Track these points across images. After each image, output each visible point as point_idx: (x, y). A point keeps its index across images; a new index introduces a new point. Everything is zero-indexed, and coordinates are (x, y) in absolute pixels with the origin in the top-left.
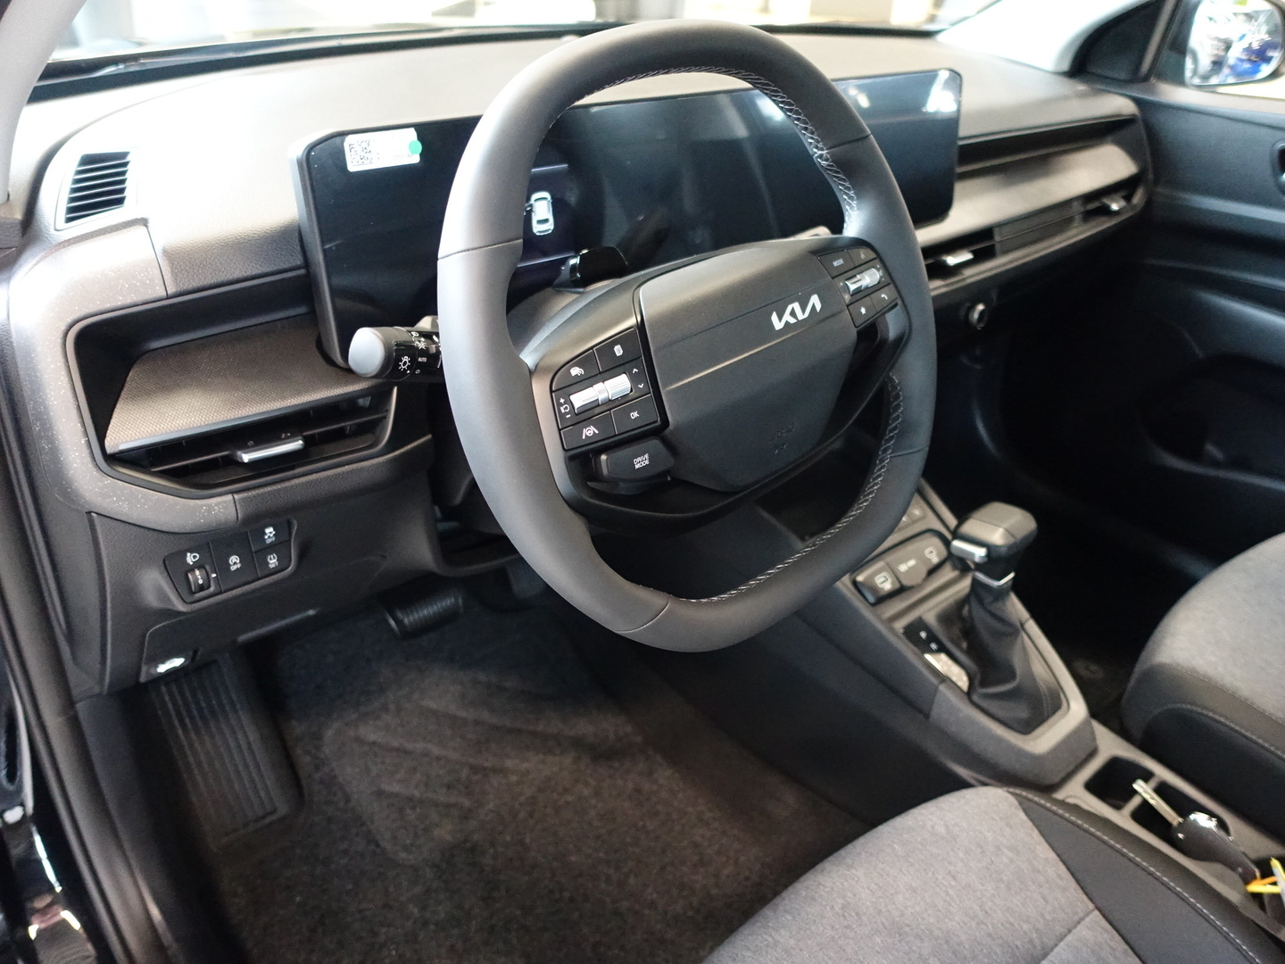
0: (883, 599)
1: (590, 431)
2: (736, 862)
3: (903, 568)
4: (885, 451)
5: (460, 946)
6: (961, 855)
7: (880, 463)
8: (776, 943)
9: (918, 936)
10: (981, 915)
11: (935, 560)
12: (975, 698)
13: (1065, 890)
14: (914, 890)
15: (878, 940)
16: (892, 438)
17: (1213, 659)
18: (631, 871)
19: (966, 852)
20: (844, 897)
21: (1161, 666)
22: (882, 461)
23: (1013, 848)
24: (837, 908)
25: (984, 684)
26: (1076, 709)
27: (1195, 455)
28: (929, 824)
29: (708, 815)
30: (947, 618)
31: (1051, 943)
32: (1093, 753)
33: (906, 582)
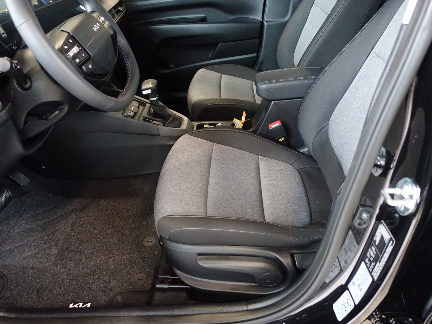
0: (133, 117)
1: (77, 61)
2: (135, 204)
3: (132, 109)
4: (126, 61)
5: (84, 266)
6: (187, 147)
7: (127, 64)
8: (167, 179)
9: (190, 163)
10: (198, 154)
11: (137, 105)
12: (166, 125)
13: (207, 143)
14: (184, 157)
15: (184, 167)
16: (126, 57)
17: (202, 96)
18: (113, 223)
19: (187, 146)
20: (173, 166)
21: (194, 103)
22: (127, 63)
23: (194, 141)
24: (173, 168)
25: (166, 122)
26: (185, 119)
27: (169, 68)
28: (177, 147)
29: (120, 202)
30: (149, 113)
31: (211, 152)
32: (193, 126)
33: (136, 111)
